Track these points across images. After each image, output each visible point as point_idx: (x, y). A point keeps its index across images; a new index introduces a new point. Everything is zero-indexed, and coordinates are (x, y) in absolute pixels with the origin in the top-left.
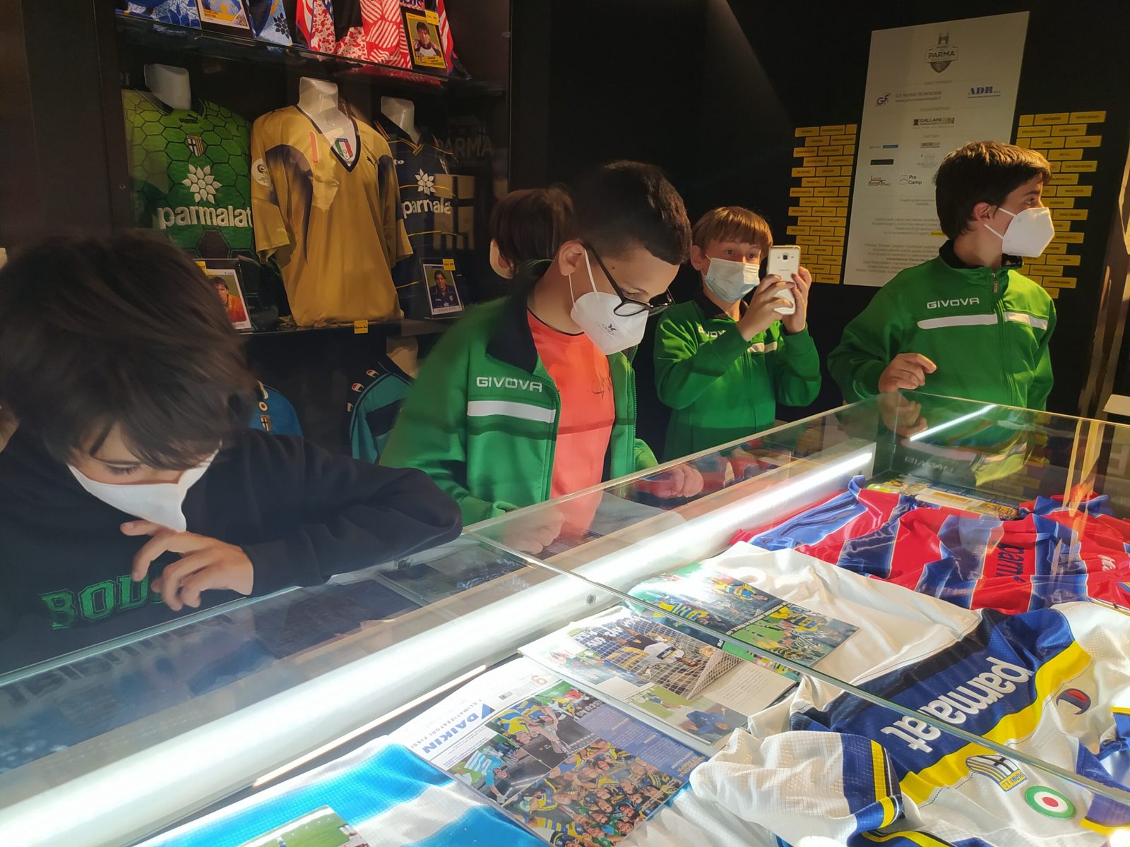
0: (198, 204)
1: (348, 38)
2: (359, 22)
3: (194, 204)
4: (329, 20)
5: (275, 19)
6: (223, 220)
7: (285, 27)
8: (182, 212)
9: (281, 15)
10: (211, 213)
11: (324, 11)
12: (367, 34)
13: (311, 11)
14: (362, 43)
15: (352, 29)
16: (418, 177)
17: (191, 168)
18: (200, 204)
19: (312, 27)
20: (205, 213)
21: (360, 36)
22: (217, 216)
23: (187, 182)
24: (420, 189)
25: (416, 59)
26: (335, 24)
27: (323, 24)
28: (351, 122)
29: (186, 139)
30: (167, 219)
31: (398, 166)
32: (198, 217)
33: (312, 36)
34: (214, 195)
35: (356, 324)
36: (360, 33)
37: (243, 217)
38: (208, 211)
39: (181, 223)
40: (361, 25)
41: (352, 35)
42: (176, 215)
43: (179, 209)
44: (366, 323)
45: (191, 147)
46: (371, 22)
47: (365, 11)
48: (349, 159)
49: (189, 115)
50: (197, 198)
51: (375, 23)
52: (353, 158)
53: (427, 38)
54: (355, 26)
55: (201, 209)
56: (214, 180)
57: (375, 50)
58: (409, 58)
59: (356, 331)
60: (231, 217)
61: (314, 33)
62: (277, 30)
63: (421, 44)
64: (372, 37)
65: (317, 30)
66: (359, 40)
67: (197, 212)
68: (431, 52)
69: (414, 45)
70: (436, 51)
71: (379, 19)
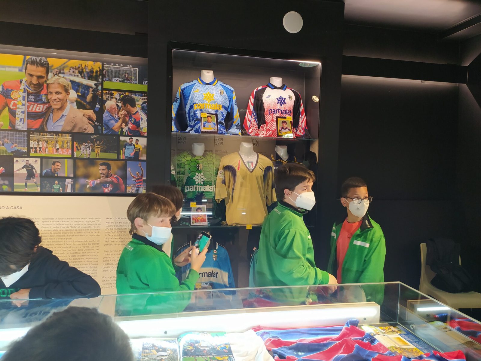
0: (197, 185)
1: (261, 128)
2: (264, 122)
3: (195, 185)
5: (236, 125)
6: (205, 189)
7: (239, 127)
8: (192, 187)
9: (239, 124)
10: (201, 187)
11: (254, 120)
12: (267, 126)
13: (250, 121)
15: (262, 125)
17: (197, 174)
18: (198, 184)
19: (250, 126)
20: (199, 187)
21: (265, 127)
22: (203, 188)
23: (194, 178)
26: (257, 124)
27: (254, 124)
28: (256, 155)
29: (197, 165)
30: (187, 189)
32: (196, 189)
34: (203, 182)
35: (247, 226)
36: (265, 126)
37: (212, 188)
38: (200, 187)
39: (191, 191)
40: (265, 123)
42: (190, 188)
43: (191, 186)
44: (251, 226)
45: (198, 167)
46: (269, 122)
47: (267, 119)
48: (251, 168)
49: (200, 158)
50: (197, 183)
52: (253, 168)
53: (286, 126)
54: (263, 124)
55: (198, 186)
56: (204, 177)
57: (268, 131)
59: (247, 228)
60: (208, 188)
61: (251, 128)
62: (236, 129)
63: (283, 128)
65: (252, 126)
66: (264, 128)
67: (196, 187)
68: (286, 130)
69: (279, 128)
70: (289, 130)
71: (271, 121)
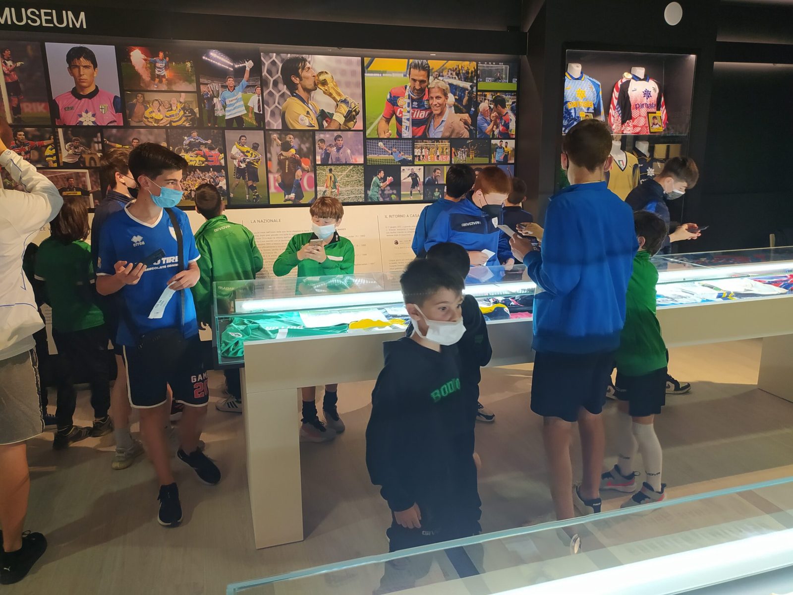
1: (626, 124)
2: (630, 118)
4: (620, 118)
11: (618, 116)
12: (633, 122)
13: (613, 116)
14: (631, 125)
15: (627, 121)
16: (648, 170)
21: (631, 123)
24: (648, 175)
25: (651, 130)
26: (622, 119)
27: (617, 120)
28: (624, 154)
31: (640, 167)
33: (613, 125)
40: (631, 119)
41: (627, 123)
46: (635, 117)
47: (633, 114)
48: (623, 167)
51: (637, 118)
52: (624, 167)
53: (656, 121)
54: (629, 120)
57: (635, 128)
58: (648, 128)
63: (654, 124)
64: (635, 123)
68: (658, 126)
69: (651, 125)
70: (660, 126)
71: (638, 116)
